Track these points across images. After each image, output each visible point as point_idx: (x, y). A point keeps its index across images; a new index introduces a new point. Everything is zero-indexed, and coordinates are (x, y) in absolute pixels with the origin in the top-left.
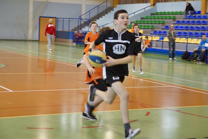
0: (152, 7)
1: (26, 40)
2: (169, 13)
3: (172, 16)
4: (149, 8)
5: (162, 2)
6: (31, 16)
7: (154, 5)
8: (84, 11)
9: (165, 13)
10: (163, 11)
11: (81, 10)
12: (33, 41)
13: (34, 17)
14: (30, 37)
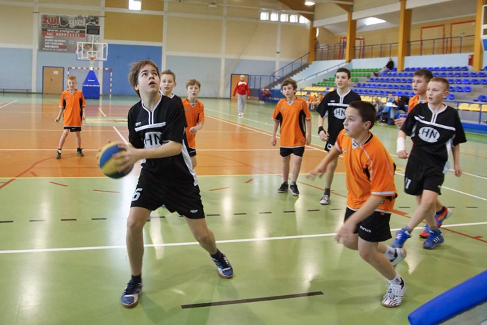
0: (348, 64)
1: (216, 98)
2: (364, 70)
3: (367, 73)
4: (345, 64)
5: (360, 58)
6: (222, 74)
7: (349, 61)
8: (277, 68)
9: (360, 70)
10: (359, 68)
11: (275, 67)
12: (224, 98)
13: (225, 75)
14: (221, 94)
